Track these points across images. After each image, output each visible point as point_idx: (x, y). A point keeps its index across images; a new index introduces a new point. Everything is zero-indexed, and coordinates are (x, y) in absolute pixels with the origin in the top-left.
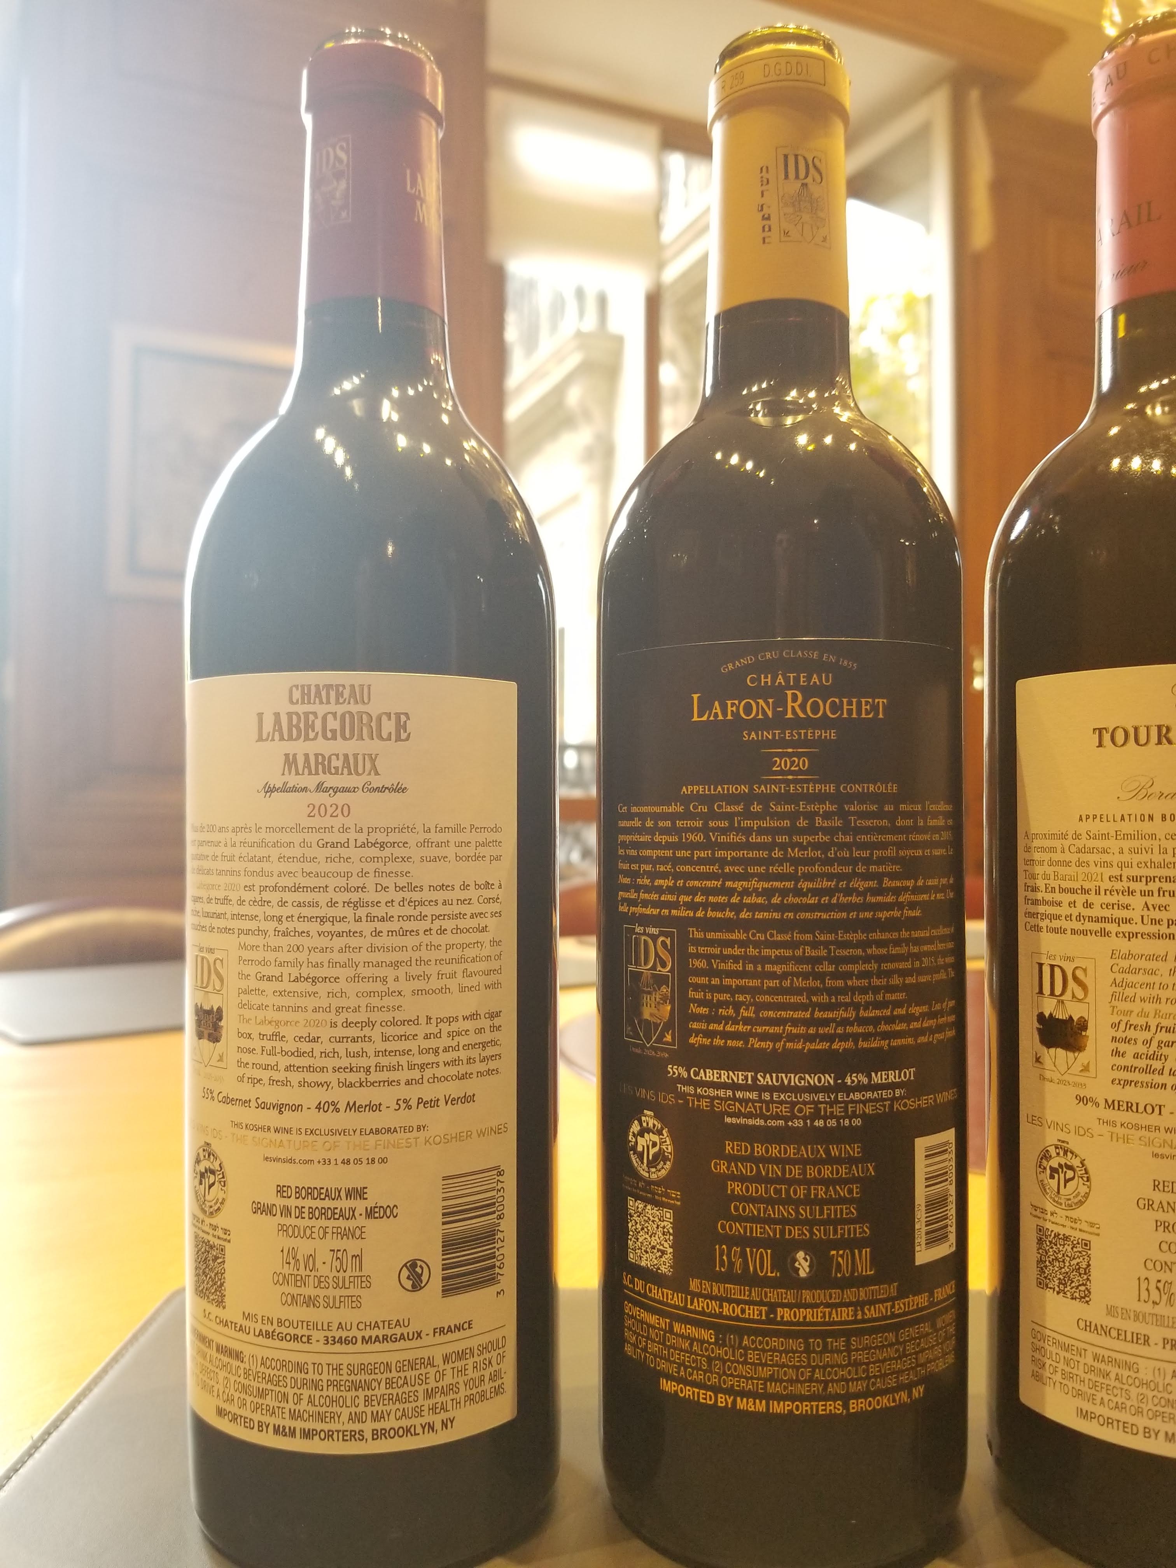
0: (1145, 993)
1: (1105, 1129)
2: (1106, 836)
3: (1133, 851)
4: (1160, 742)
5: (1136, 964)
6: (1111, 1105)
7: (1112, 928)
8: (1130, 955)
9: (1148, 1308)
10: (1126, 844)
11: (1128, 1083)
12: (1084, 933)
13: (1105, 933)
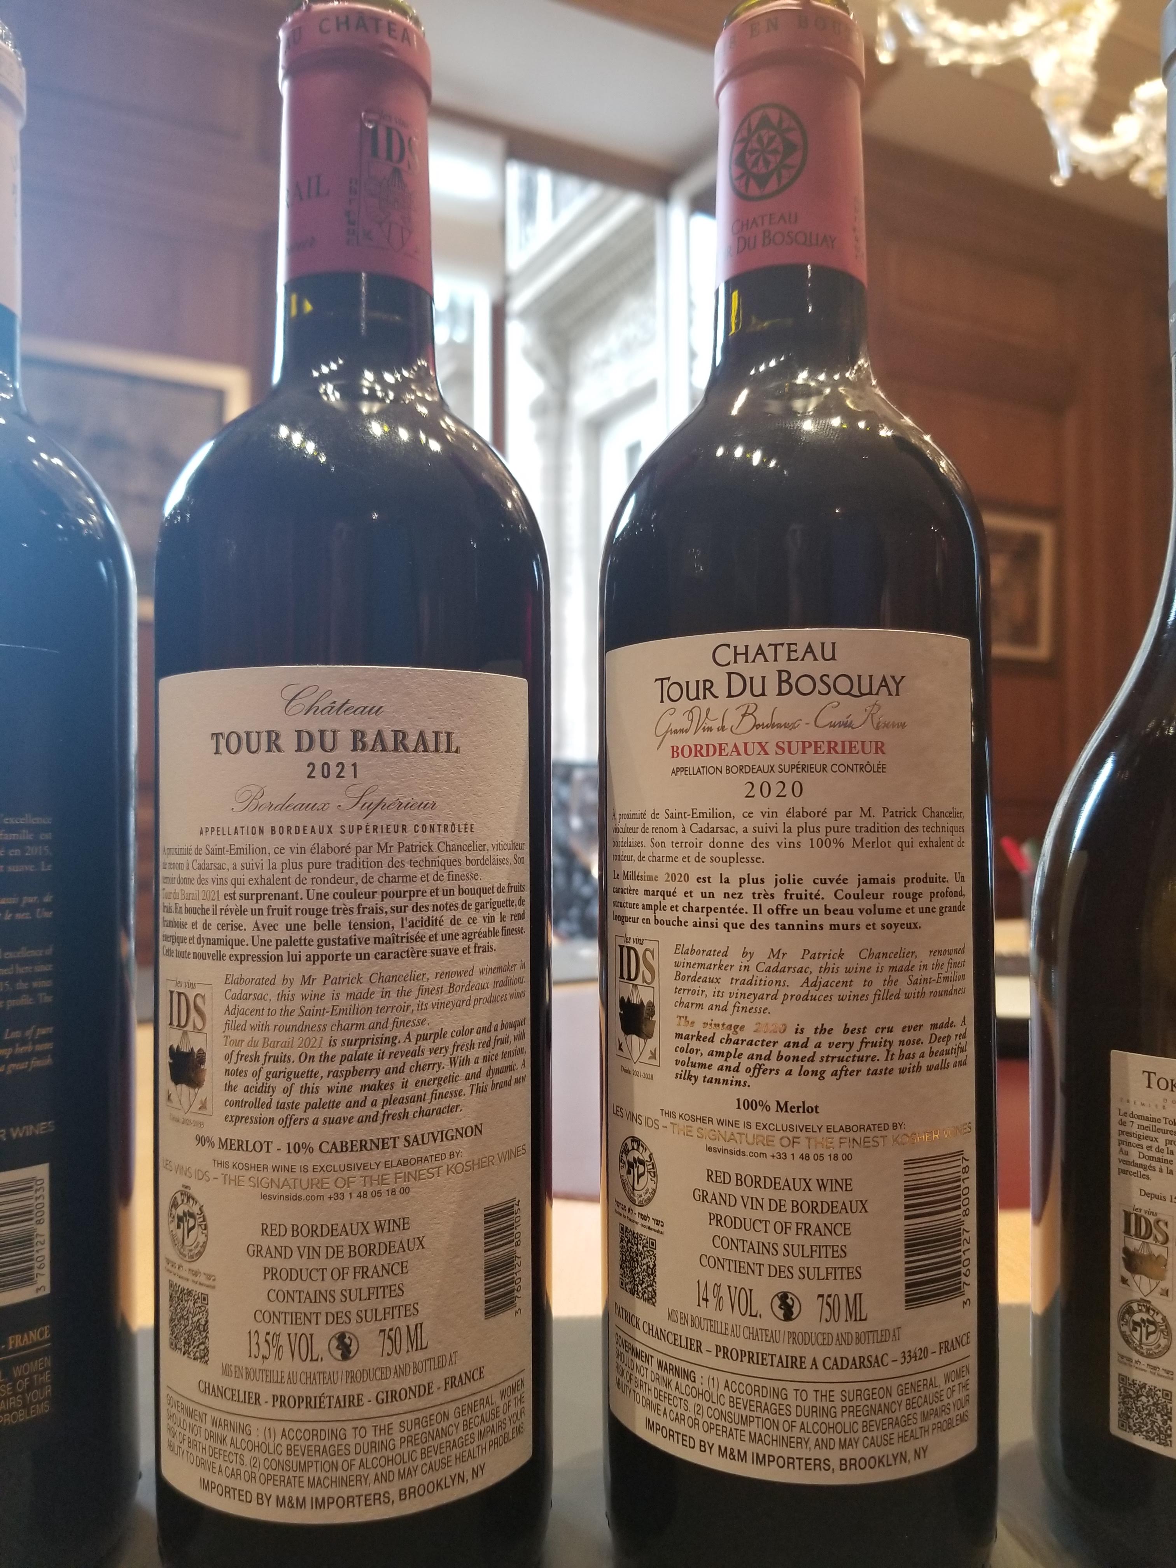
0: (254, 1020)
1: (218, 1171)
2: (221, 851)
3: (245, 867)
4: (269, 750)
5: (247, 989)
6: (225, 1144)
7: (226, 950)
8: (240, 981)
9: (257, 1364)
10: (240, 859)
11: (239, 1119)
12: (203, 956)
13: (220, 957)
